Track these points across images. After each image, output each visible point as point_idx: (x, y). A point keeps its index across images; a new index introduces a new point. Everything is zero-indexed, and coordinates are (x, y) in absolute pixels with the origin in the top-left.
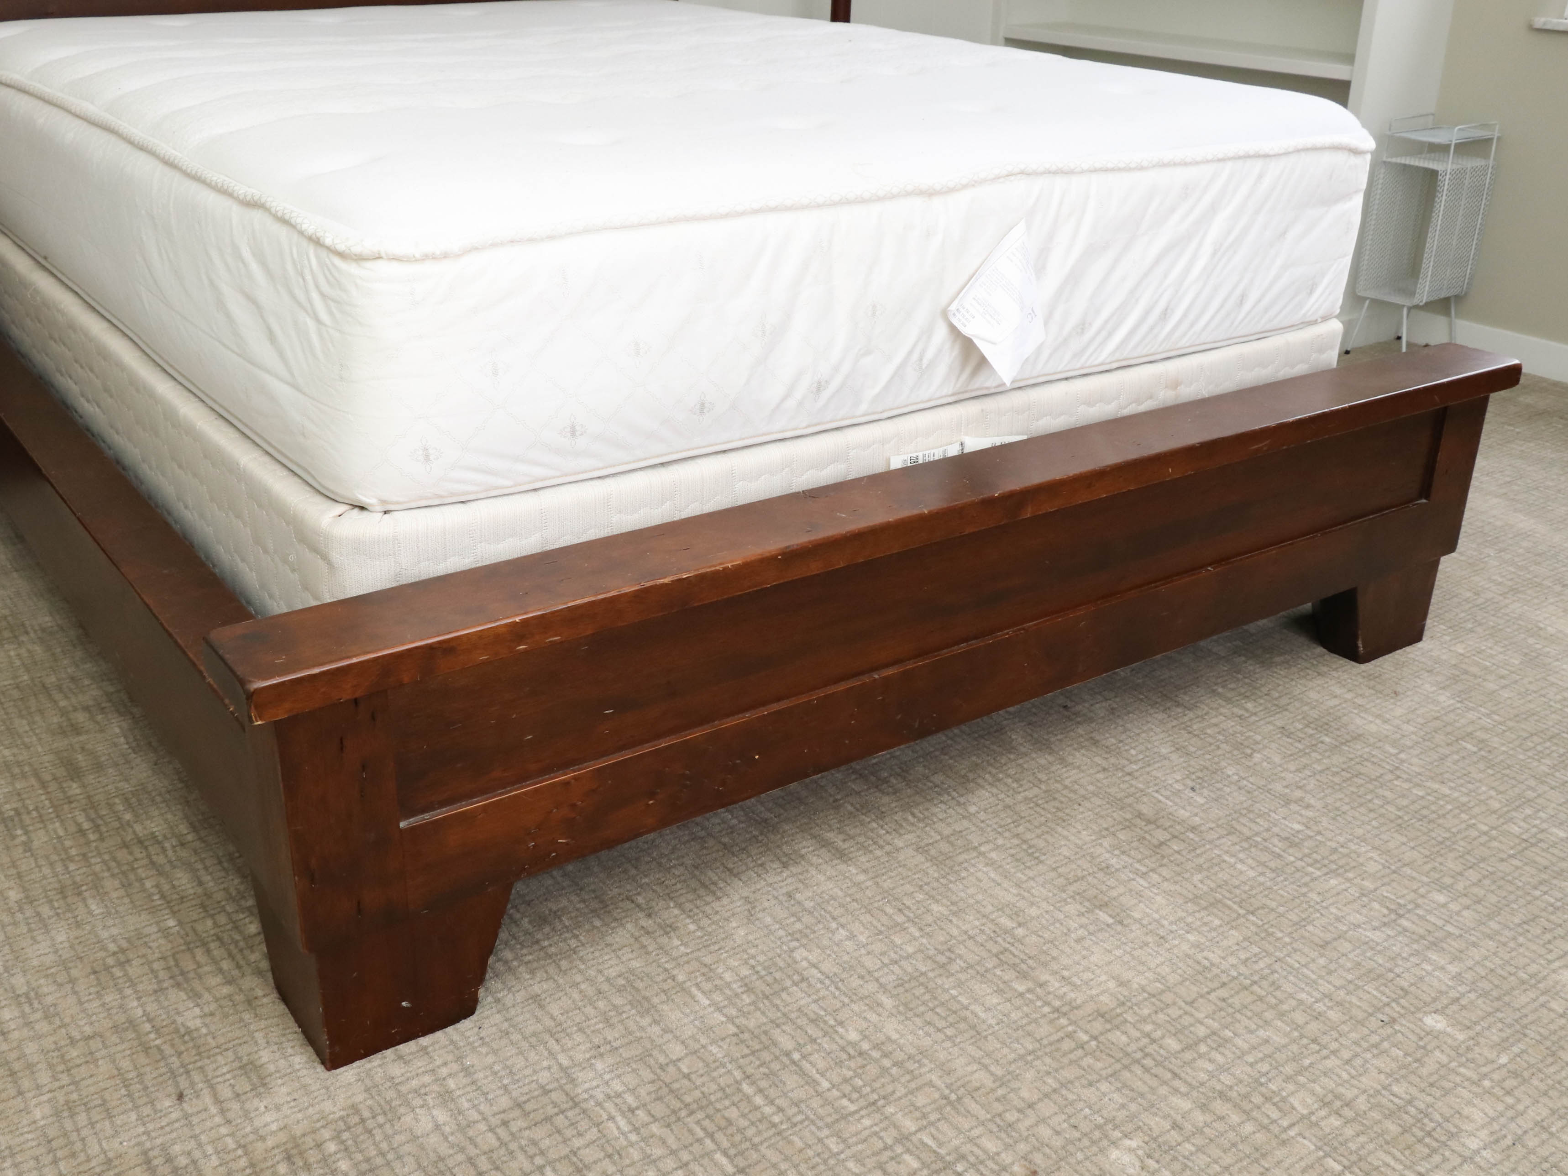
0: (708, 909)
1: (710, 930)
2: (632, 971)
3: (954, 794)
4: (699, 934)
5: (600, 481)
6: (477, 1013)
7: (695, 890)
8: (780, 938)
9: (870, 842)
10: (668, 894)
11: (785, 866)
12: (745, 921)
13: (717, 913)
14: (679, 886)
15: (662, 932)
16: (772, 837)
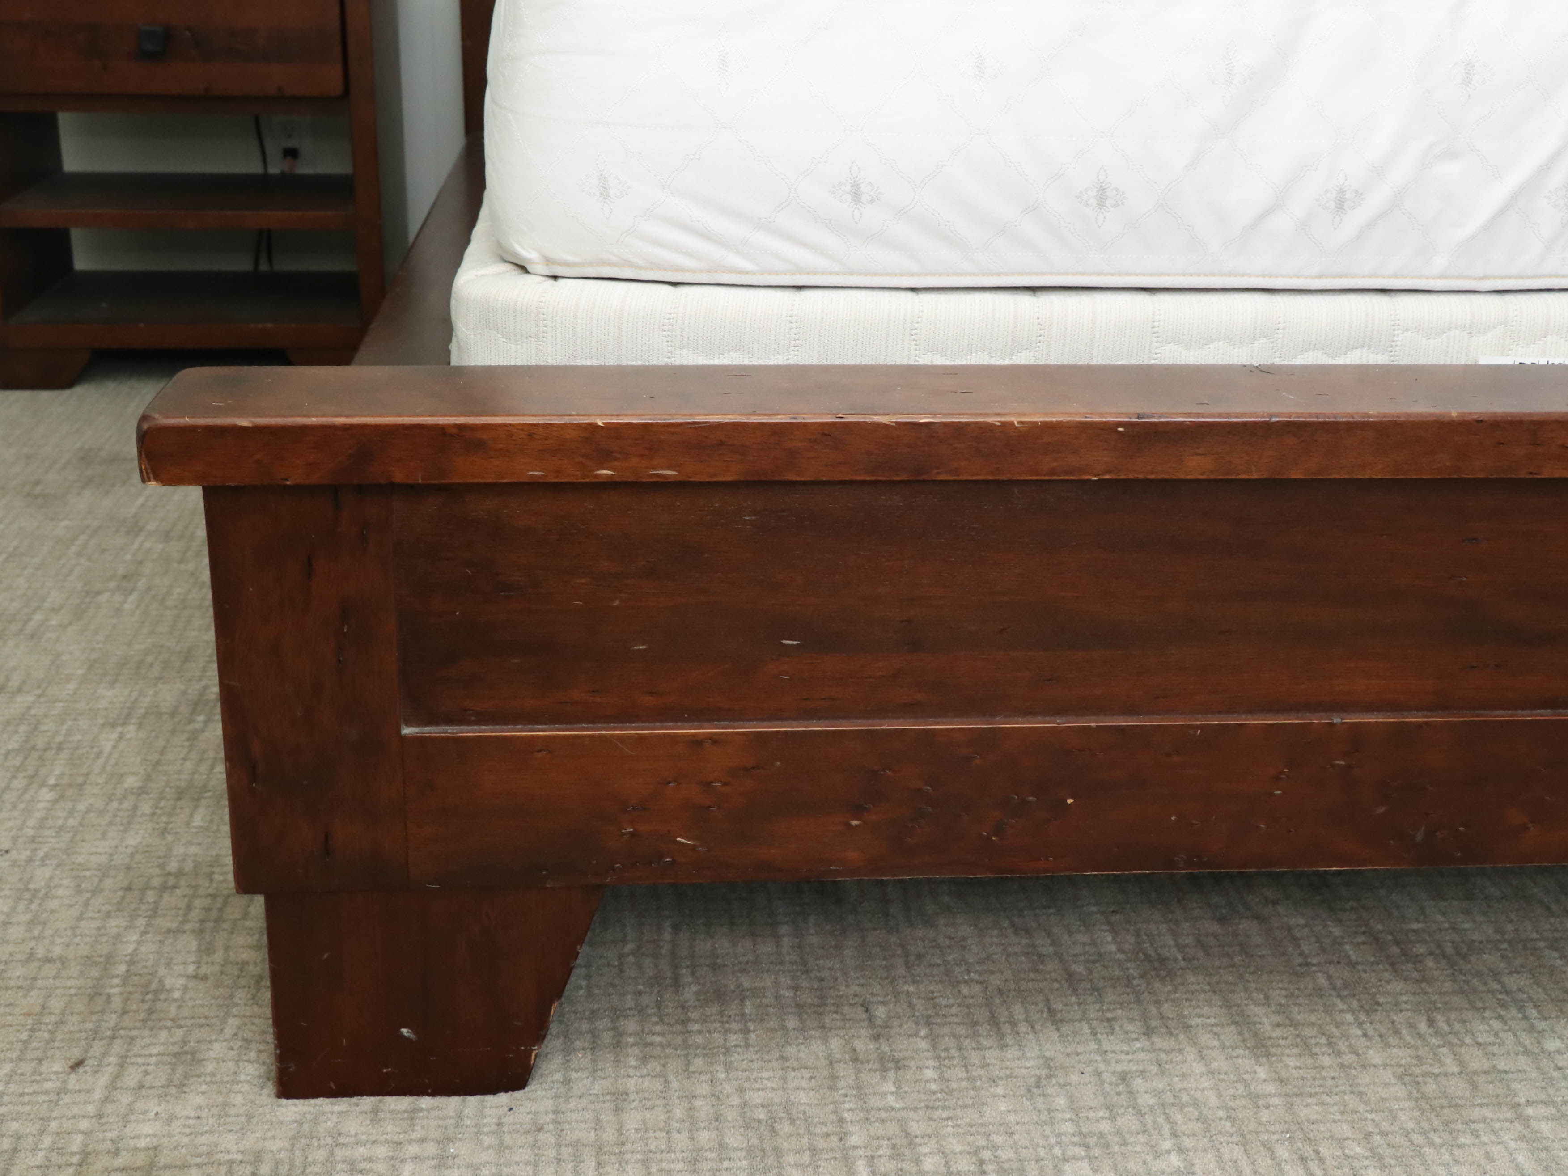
0: (974, 1058)
1: (954, 1085)
2: (787, 1106)
3: (1534, 1013)
4: (934, 1087)
6: (526, 1089)
7: (976, 1023)
8: (1059, 1135)
9: (1323, 1040)
10: (929, 1017)
11: (1149, 1032)
12: (1023, 1091)
13: (985, 1066)
14: (954, 1010)
15: (876, 1066)
16: (1157, 985)
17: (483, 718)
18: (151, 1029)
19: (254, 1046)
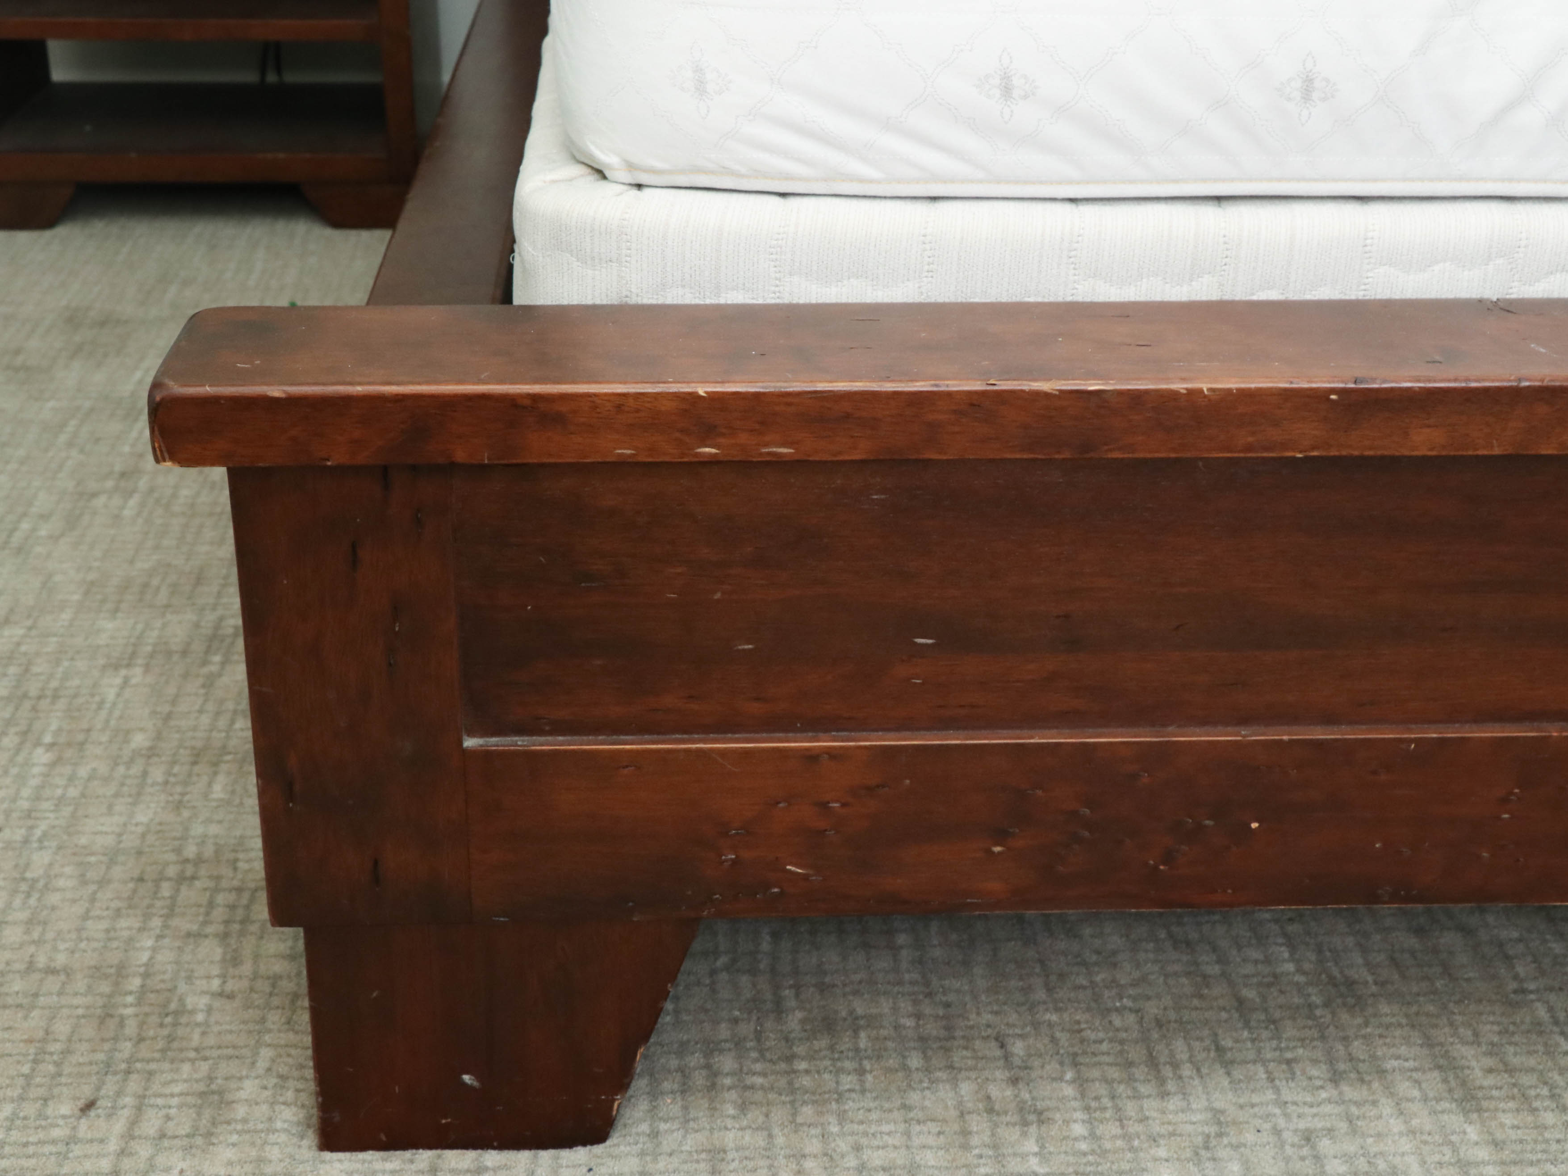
0: (1130, 1108)
1: (1108, 1145)
4: (1083, 1146)
5: (1068, 206)
6: (608, 1143)
7: (1130, 1064)
9: (1545, 1091)
10: (1075, 1055)
11: (1336, 1078)
12: (1188, 1154)
13: (1144, 1119)
14: (1105, 1046)
15: (1016, 1118)
16: (1344, 1017)
17: (559, 728)
18: (172, 1061)
19: (291, 1083)
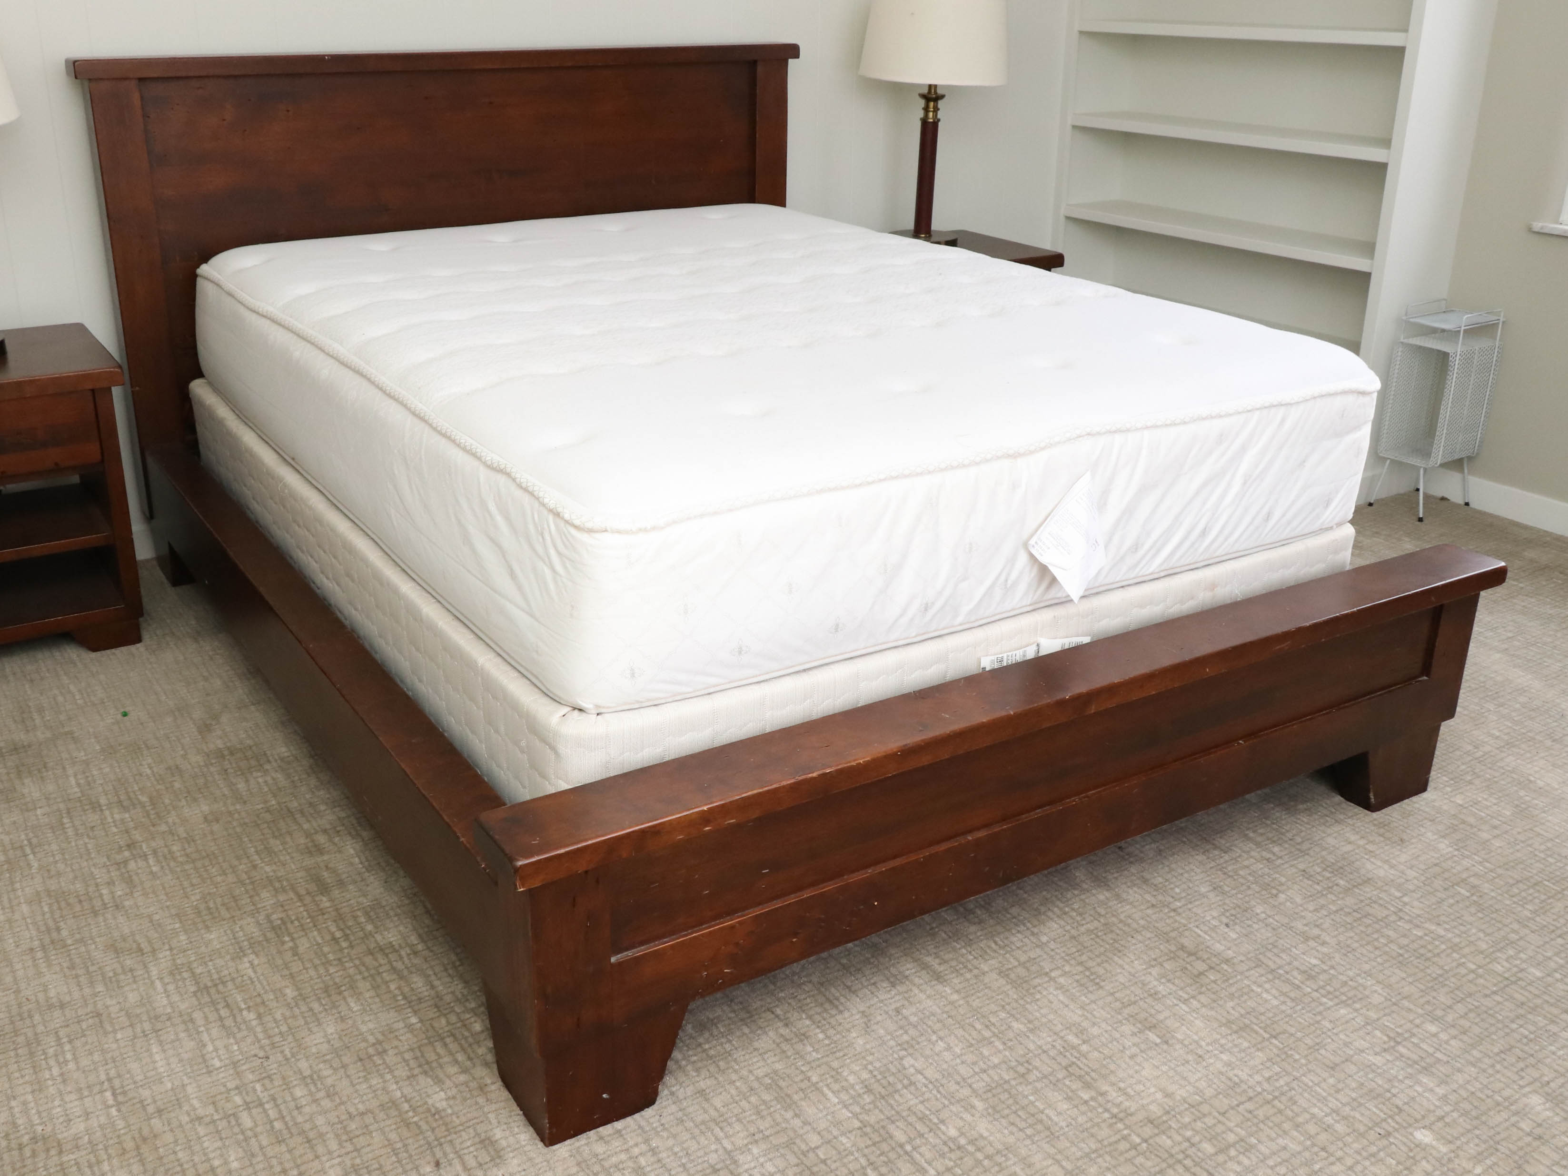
0: (833, 1021)
1: (835, 1039)
2: (775, 1072)
3: (1029, 925)
4: (827, 1042)
5: (757, 686)
6: (657, 1103)
7: (822, 1004)
8: (891, 1048)
9: (961, 966)
10: (801, 1007)
11: (893, 985)
12: (863, 1032)
13: (840, 1024)
14: (808, 1000)
15: (797, 1040)
16: (881, 960)
17: (642, 944)
18: (455, 1133)
